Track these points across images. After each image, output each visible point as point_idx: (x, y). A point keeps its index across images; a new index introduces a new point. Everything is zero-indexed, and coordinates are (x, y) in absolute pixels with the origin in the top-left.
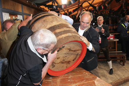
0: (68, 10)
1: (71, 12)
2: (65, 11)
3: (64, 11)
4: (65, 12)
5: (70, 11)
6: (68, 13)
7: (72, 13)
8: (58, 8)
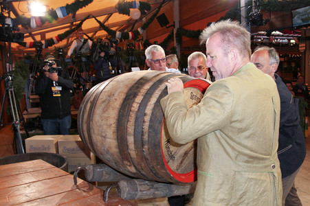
0: (43, 35)
1: (52, 39)
2: (35, 37)
3: (31, 35)
4: (34, 39)
5: (48, 36)
6: (43, 42)
7: (54, 43)
8: (20, 26)
